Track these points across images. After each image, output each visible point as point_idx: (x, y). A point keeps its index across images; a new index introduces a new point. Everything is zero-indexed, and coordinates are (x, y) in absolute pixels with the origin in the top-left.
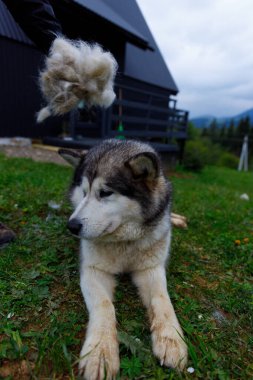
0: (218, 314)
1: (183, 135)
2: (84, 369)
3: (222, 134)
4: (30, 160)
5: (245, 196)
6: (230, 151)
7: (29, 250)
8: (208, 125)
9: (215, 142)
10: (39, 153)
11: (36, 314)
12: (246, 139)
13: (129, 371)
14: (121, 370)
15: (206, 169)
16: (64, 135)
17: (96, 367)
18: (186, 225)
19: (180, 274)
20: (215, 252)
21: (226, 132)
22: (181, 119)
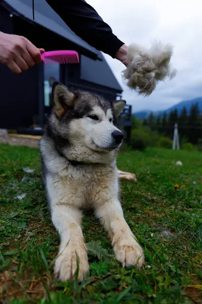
0: (166, 233)
1: (128, 124)
2: (59, 273)
3: (158, 123)
4: (7, 145)
5: (179, 163)
6: (166, 136)
7: (8, 199)
8: (147, 117)
9: (153, 129)
10: (14, 140)
11: (16, 240)
12: (176, 125)
13: (97, 272)
14: (91, 270)
15: (148, 149)
16: (35, 125)
17: (69, 269)
18: (136, 180)
19: (133, 209)
20: (160, 195)
21: (161, 121)
22: (126, 111)
